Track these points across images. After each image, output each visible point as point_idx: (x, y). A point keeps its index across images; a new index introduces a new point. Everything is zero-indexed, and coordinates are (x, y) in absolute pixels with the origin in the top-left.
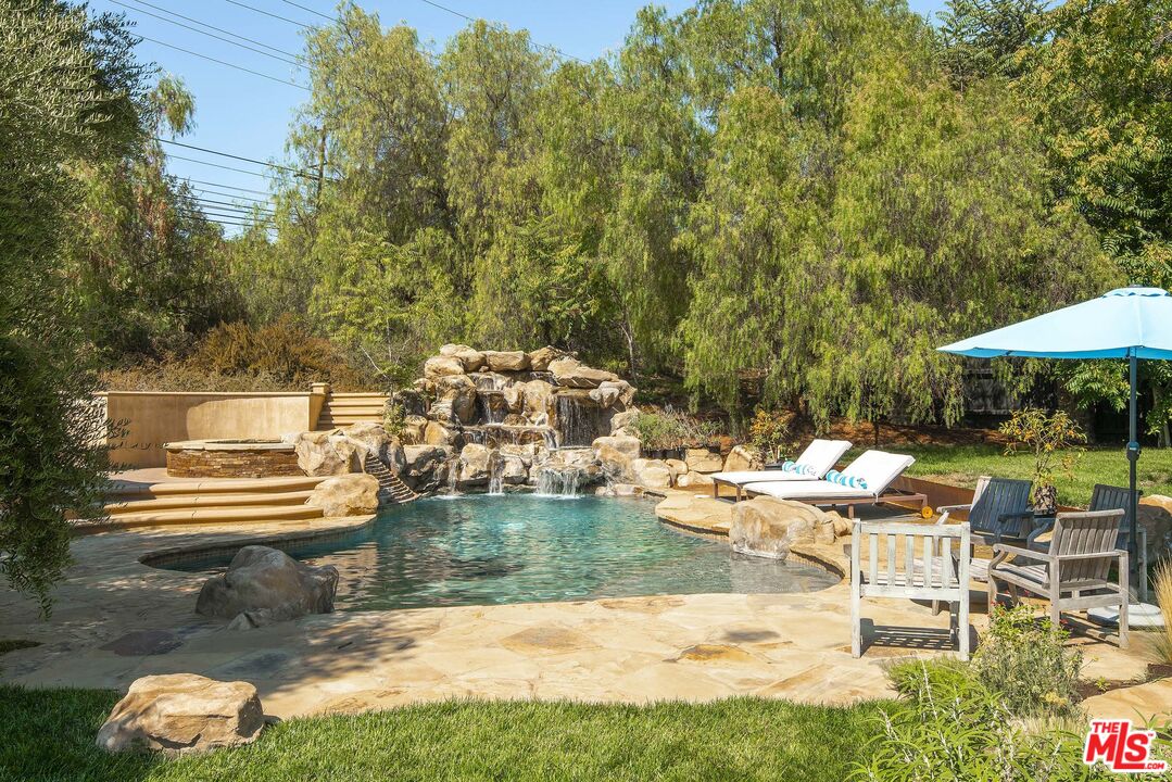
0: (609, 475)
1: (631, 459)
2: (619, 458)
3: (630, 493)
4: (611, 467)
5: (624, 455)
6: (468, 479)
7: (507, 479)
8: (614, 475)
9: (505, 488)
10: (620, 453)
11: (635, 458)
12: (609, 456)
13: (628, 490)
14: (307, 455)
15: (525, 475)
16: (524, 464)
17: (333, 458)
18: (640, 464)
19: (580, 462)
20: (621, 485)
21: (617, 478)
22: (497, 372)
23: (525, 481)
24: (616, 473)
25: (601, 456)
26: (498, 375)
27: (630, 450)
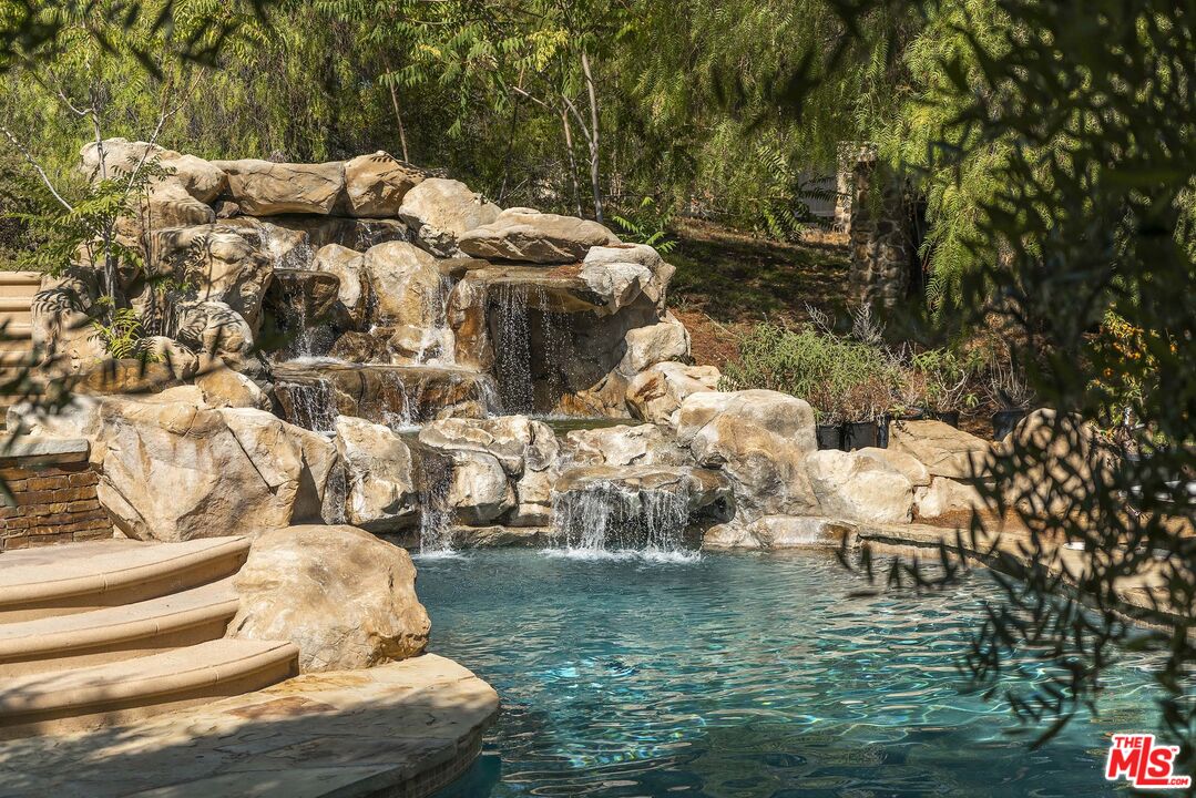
0: (746, 492)
1: (802, 451)
2: (774, 446)
3: (812, 539)
4: (757, 473)
5: (781, 440)
6: (377, 515)
7: (465, 513)
8: (762, 494)
9: (459, 536)
10: (774, 435)
11: (810, 447)
12: (751, 445)
13: (808, 529)
14: (139, 474)
15: (510, 501)
16: (506, 469)
17: (237, 480)
18: (834, 465)
19: (649, 459)
20: (782, 519)
21: (768, 503)
22: (263, 218)
23: (506, 516)
24: (769, 486)
25: (723, 445)
26: (268, 226)
27: (795, 426)
